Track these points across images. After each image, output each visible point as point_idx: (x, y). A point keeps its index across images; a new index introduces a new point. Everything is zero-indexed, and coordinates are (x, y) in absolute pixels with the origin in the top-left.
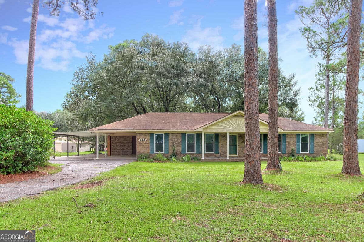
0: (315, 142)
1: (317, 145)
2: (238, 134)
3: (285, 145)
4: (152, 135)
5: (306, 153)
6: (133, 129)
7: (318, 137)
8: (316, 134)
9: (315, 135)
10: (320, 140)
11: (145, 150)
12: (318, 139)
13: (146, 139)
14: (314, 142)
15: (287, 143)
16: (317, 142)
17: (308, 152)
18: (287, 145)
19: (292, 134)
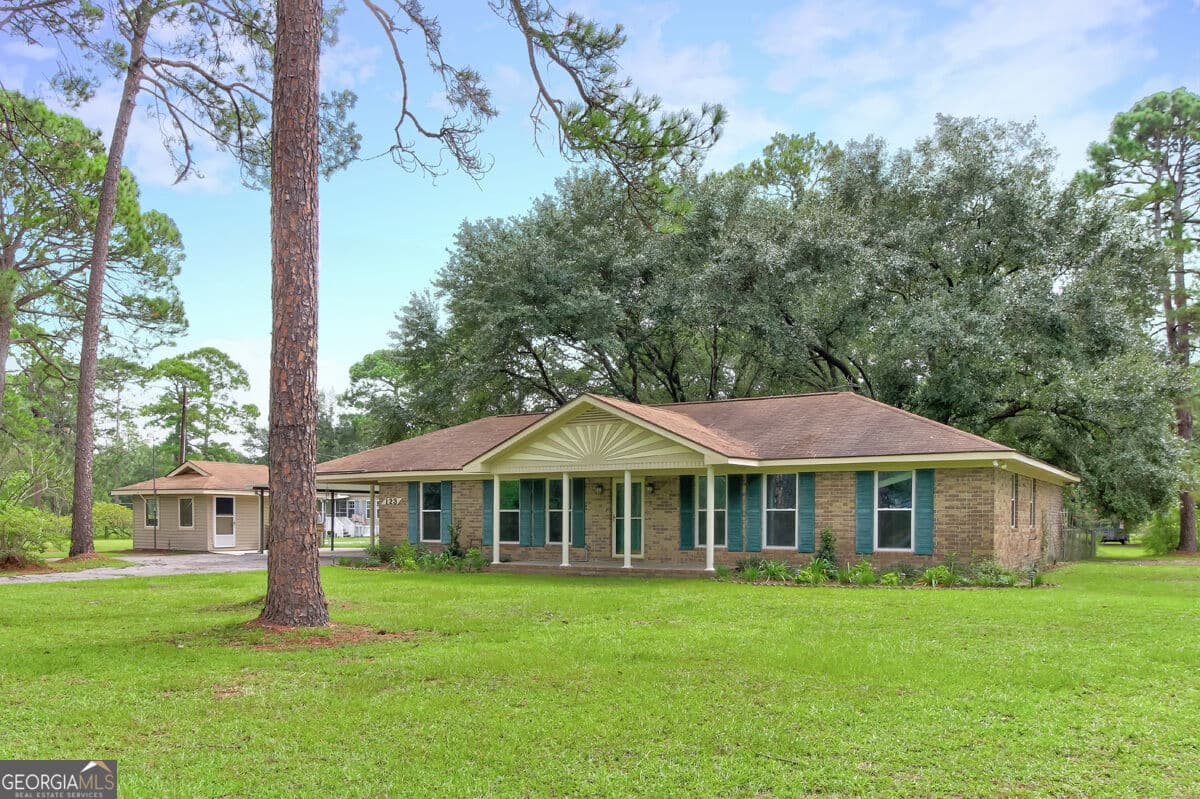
0: (940, 503)
1: (946, 520)
2: (647, 478)
3: (809, 519)
4: (413, 485)
5: (896, 553)
6: (360, 472)
7: (951, 481)
8: (941, 471)
9: (937, 476)
10: (962, 496)
11: (398, 532)
12: (951, 492)
13: (399, 500)
14: (932, 507)
15: (818, 511)
16: (948, 504)
17: (908, 545)
18: (818, 520)
19: (836, 474)
